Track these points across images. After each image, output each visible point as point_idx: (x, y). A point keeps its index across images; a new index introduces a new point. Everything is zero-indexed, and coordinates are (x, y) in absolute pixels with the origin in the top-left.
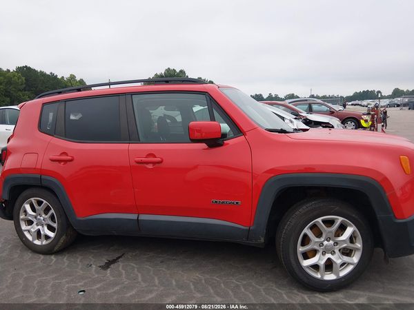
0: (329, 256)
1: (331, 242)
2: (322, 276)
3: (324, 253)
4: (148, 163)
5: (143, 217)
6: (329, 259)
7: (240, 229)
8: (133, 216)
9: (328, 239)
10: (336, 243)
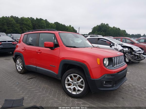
0: (75, 86)
1: (76, 82)
2: (72, 92)
3: (73, 85)
4: (39, 52)
5: (38, 67)
6: (74, 87)
7: (55, 74)
8: (35, 67)
9: (75, 81)
10: (77, 83)
